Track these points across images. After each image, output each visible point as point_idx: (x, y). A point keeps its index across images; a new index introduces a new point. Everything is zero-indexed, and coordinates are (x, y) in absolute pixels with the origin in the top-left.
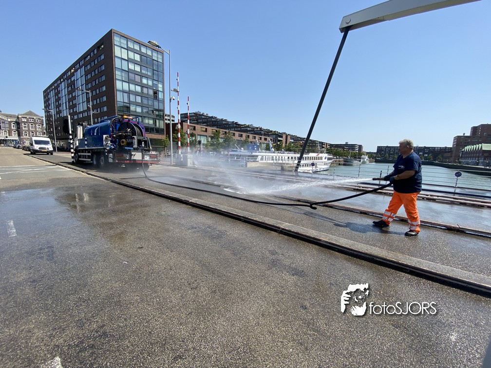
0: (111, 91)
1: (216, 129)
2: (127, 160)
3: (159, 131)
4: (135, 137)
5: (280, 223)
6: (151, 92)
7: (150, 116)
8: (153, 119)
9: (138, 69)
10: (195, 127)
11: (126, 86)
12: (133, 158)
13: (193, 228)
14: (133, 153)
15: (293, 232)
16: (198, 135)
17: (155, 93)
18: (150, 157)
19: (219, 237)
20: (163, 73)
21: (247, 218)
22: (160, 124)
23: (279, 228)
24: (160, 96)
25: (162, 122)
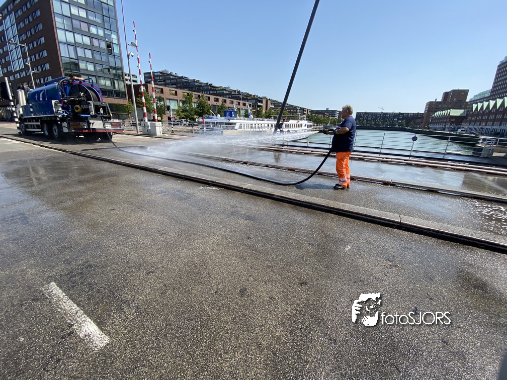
0: (52, 44)
1: (188, 92)
2: (85, 129)
3: (119, 94)
4: (91, 102)
5: (243, 185)
6: (103, 45)
7: (106, 76)
8: (110, 79)
9: (83, 14)
10: (162, 89)
11: (70, 37)
12: (91, 126)
13: (162, 192)
14: (91, 121)
15: (253, 191)
16: (167, 99)
17: (109, 46)
18: (112, 125)
19: (187, 198)
20: (116, 20)
21: (215, 182)
22: (120, 86)
23: (242, 188)
24: (116, 50)
25: (121, 83)
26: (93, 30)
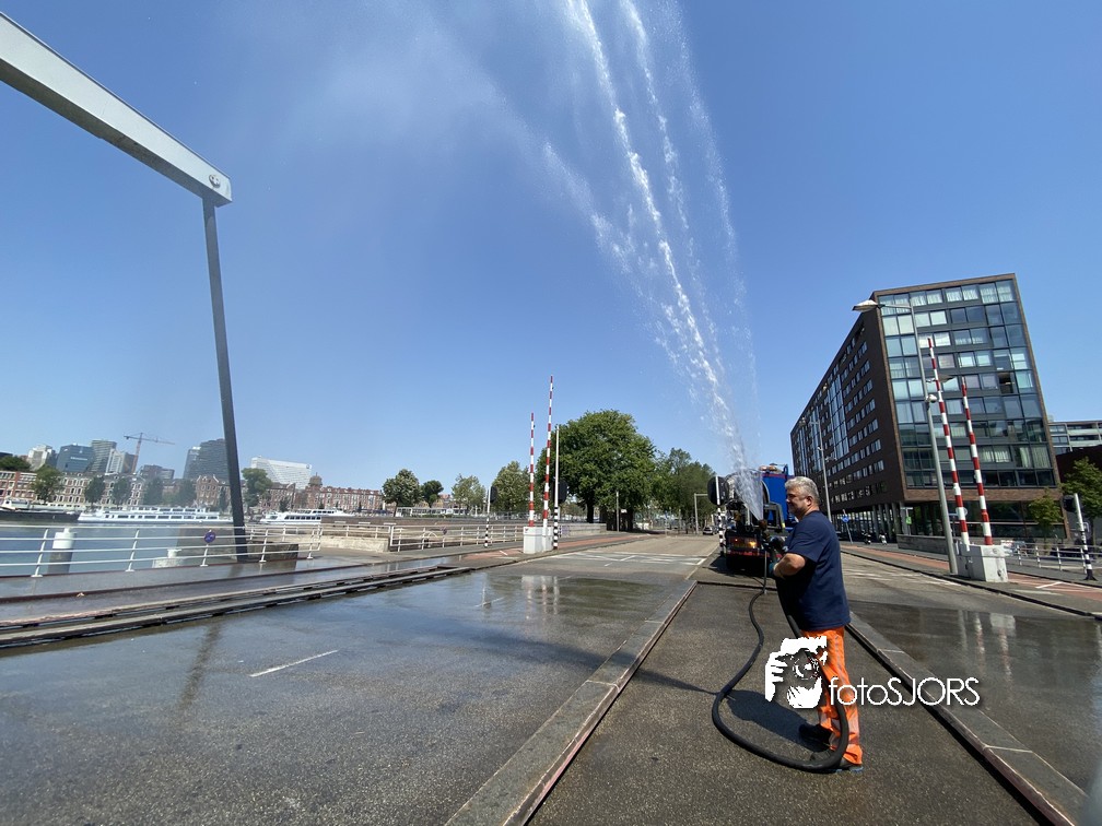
3: (1033, 478)
6: (990, 382)
7: (995, 442)
8: (1008, 448)
9: (943, 340)
11: (916, 388)
17: (1006, 380)
22: (1035, 458)
24: (1023, 382)
25: (1040, 452)
26: (966, 361)
